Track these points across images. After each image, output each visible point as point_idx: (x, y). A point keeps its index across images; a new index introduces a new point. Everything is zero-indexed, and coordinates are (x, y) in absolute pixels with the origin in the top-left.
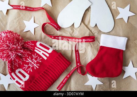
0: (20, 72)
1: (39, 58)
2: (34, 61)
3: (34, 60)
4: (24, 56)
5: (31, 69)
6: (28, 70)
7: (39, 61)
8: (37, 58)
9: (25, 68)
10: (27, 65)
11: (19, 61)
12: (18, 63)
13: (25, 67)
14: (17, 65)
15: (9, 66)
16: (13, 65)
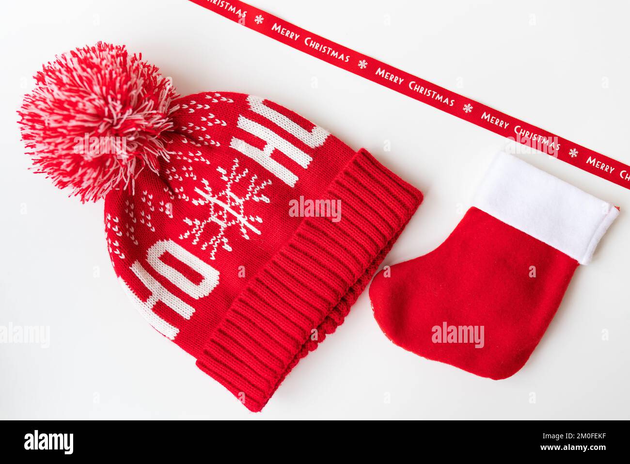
0: (167, 258)
1: (258, 183)
2: (232, 200)
3: (229, 193)
4: (182, 173)
5: (225, 240)
6: (210, 248)
7: (256, 199)
8: (246, 181)
9: (192, 237)
10: (197, 222)
11: (156, 203)
12: (151, 213)
13: (190, 228)
14: (147, 221)
15: (116, 229)
16: (131, 224)
